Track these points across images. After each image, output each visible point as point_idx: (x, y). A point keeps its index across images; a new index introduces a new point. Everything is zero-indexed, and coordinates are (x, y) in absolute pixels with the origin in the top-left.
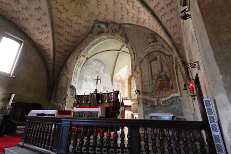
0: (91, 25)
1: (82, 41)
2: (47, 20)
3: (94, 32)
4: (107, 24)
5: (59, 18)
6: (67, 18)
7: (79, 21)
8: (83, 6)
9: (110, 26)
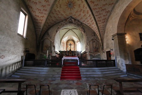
0: (67, 17)
1: (59, 22)
2: (48, 8)
3: (67, 21)
4: (75, 20)
5: (55, 10)
6: (59, 11)
7: (63, 14)
8: (70, 9)
9: (76, 21)
